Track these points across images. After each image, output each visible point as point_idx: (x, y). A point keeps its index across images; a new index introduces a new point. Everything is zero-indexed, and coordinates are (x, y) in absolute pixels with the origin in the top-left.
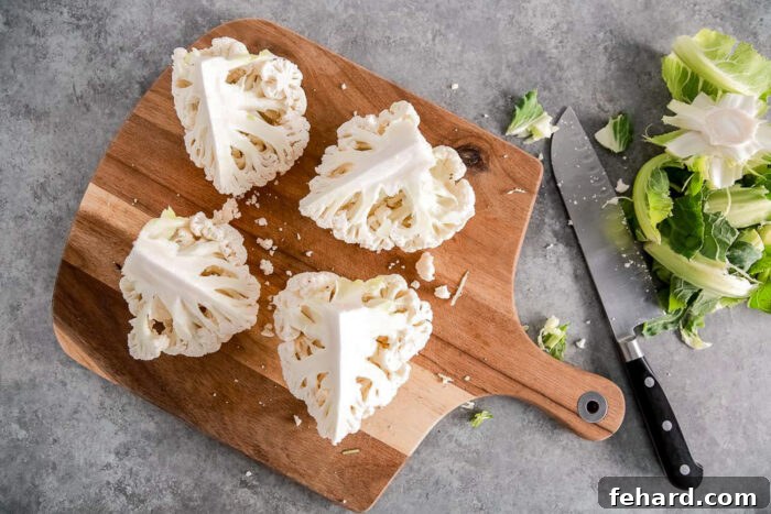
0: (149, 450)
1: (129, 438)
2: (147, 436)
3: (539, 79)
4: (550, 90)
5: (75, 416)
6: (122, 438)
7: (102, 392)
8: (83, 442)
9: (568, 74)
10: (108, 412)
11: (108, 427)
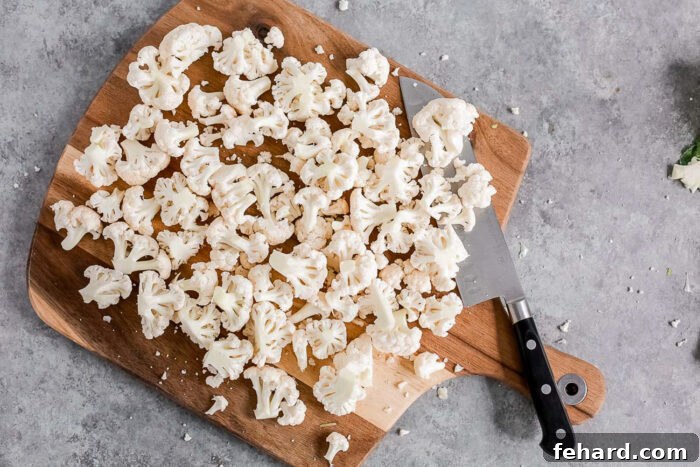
0: (118, 423)
1: (97, 410)
2: (117, 409)
3: (533, 52)
4: (545, 64)
5: (42, 386)
6: (90, 410)
7: (70, 362)
8: (50, 412)
9: (564, 47)
10: (77, 383)
11: (76, 398)
